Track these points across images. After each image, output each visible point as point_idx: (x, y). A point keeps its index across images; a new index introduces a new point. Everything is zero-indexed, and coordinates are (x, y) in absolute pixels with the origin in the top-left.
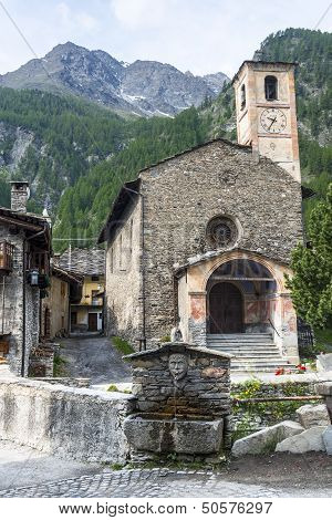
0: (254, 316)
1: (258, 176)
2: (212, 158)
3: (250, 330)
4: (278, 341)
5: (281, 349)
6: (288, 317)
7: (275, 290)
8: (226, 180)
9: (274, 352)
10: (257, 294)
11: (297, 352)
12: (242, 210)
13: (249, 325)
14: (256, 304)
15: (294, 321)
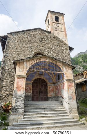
0: (52, 93)
1: (54, 41)
2: (37, 34)
3: (51, 100)
4: (66, 105)
5: (68, 110)
6: (71, 92)
7: (63, 79)
8: (42, 41)
9: (64, 112)
10: (54, 84)
11: (77, 112)
12: (48, 51)
13: (50, 97)
14: (53, 88)
15: (74, 94)
